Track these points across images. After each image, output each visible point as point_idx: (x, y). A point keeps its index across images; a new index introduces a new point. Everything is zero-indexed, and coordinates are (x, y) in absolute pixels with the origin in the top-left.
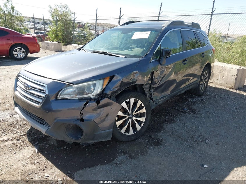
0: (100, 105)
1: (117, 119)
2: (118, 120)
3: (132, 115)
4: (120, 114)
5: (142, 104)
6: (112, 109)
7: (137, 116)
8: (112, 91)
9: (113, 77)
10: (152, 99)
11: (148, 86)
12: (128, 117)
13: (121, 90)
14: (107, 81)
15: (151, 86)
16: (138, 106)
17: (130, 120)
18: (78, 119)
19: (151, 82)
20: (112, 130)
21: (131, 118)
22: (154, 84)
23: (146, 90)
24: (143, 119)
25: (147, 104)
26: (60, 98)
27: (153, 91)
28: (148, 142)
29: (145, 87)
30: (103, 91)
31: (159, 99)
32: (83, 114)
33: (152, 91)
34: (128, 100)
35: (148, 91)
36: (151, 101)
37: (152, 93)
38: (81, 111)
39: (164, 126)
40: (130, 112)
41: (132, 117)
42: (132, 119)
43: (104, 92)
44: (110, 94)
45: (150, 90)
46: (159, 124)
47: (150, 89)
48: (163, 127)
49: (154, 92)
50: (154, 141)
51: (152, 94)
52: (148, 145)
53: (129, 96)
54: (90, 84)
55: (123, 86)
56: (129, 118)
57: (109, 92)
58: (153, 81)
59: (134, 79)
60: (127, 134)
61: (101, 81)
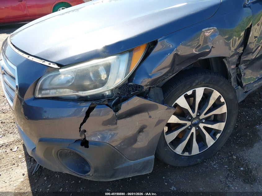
0: (120, 112)
1: (166, 129)
2: (169, 132)
3: (199, 119)
4: (174, 119)
5: (220, 97)
6: (150, 117)
7: (208, 120)
8: (150, 77)
9: (155, 43)
10: (240, 84)
11: (236, 58)
12: (189, 123)
13: (174, 72)
14: (139, 55)
15: (242, 57)
16: (212, 102)
17: (193, 130)
18: (77, 141)
19: (243, 50)
20: (153, 157)
21: (196, 125)
22: (249, 54)
23: (231, 68)
24: (220, 126)
25: (231, 96)
26: (40, 96)
27: (245, 67)
28: (229, 170)
29: (229, 62)
30: (130, 79)
31: (255, 82)
32: (85, 131)
33: (242, 66)
34: (189, 93)
35: (233, 69)
36: (239, 87)
37: (241, 71)
38: (82, 124)
39: (259, 131)
40: (194, 115)
41: (198, 123)
42: (199, 127)
43: (132, 82)
44: (146, 86)
45: (237, 66)
46: (249, 126)
47: (239, 63)
48: (259, 133)
49: (245, 69)
50: (242, 169)
51: (242, 73)
52: (229, 179)
53: (194, 84)
54: (97, 66)
55: (177, 65)
56: (191, 126)
57: (144, 82)
58: (246, 48)
59: (207, 47)
60: (186, 154)
61: (126, 57)
